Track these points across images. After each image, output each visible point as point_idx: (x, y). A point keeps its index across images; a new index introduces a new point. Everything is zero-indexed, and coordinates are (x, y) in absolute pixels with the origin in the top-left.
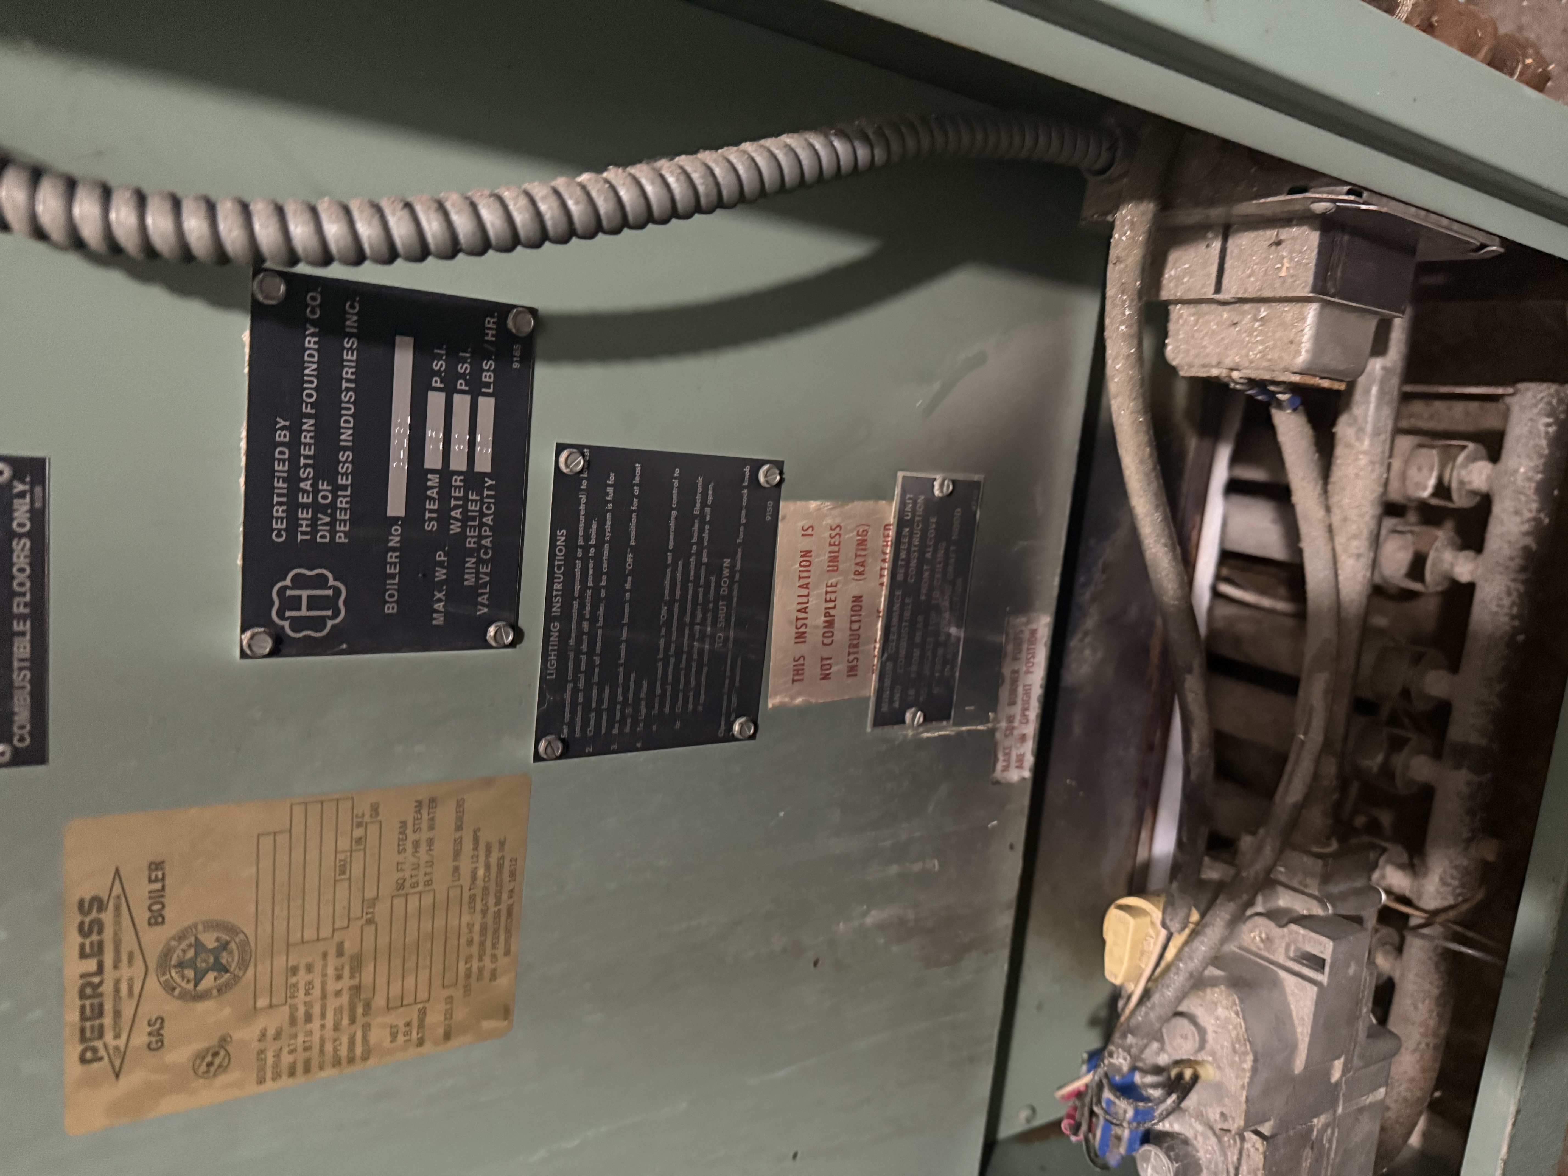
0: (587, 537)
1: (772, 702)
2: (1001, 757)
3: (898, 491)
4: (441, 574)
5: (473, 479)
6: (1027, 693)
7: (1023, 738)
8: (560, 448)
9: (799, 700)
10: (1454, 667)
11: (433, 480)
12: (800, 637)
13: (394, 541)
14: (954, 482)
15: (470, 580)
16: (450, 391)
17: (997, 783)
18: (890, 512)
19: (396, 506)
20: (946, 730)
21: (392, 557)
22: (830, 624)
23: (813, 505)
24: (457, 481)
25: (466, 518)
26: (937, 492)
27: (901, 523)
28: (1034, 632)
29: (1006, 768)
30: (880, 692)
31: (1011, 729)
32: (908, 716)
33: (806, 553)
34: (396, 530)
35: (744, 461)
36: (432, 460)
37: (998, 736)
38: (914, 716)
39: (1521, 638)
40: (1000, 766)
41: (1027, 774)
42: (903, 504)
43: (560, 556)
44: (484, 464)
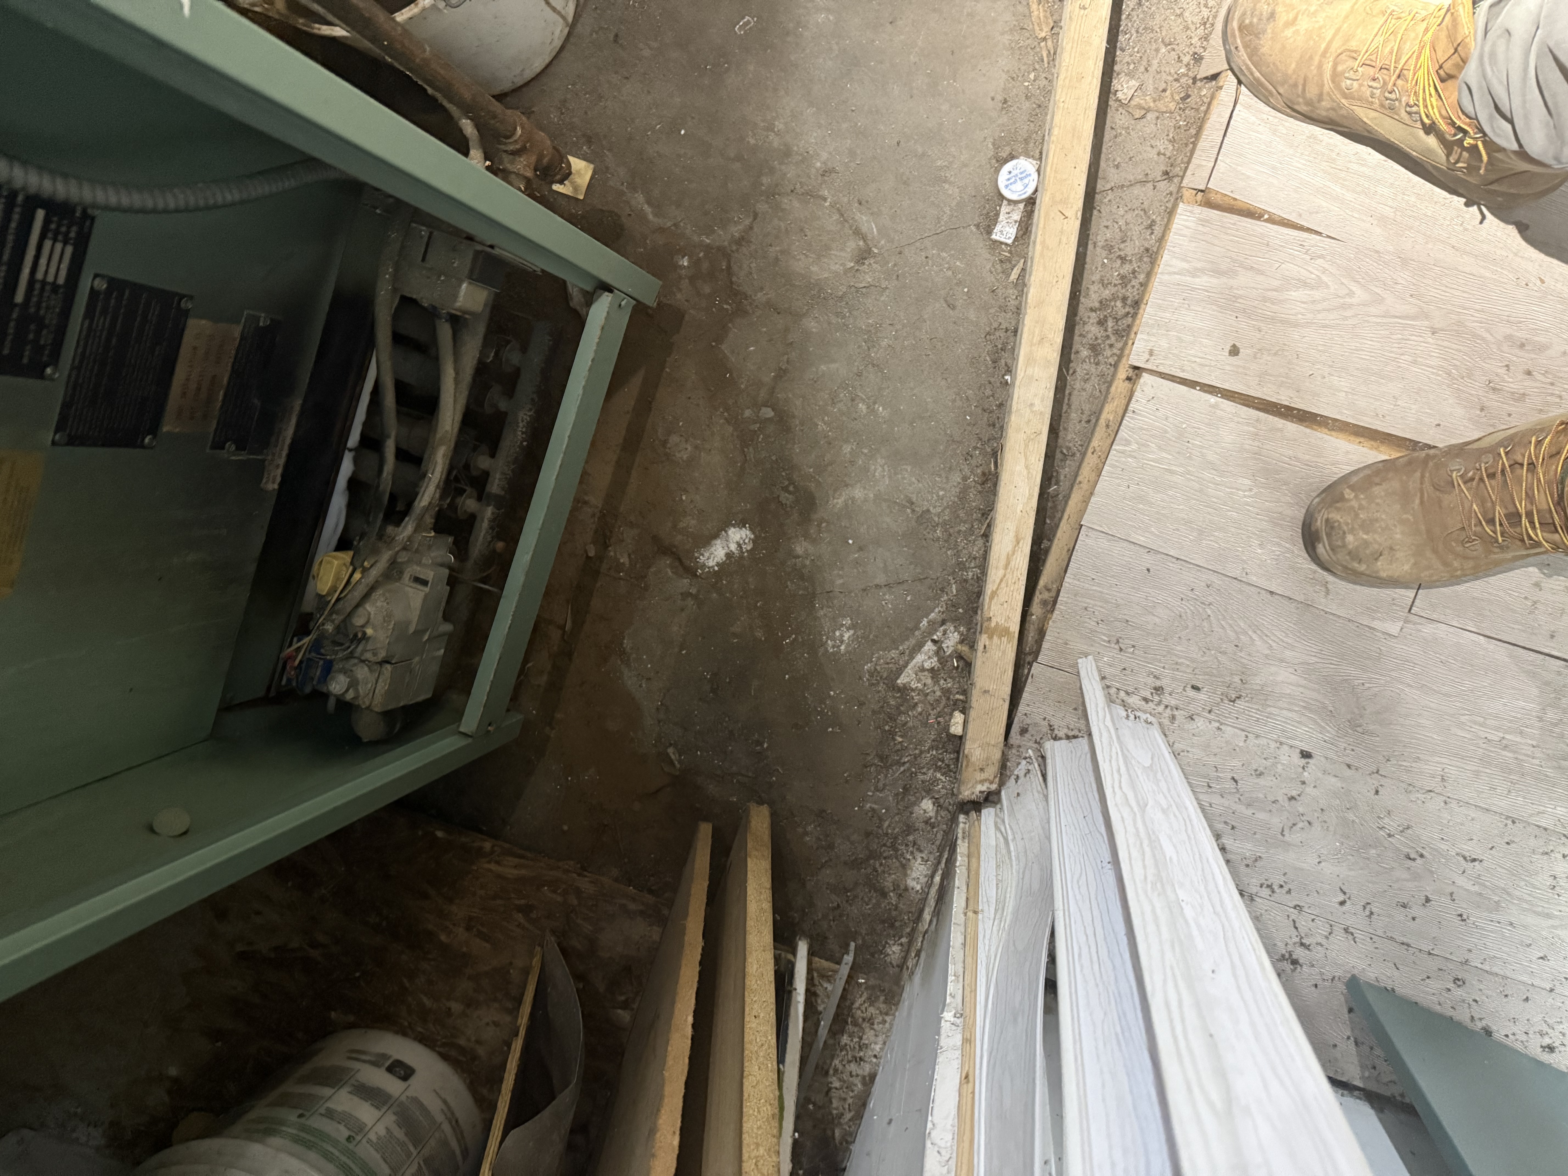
0: (97, 326)
1: (165, 429)
2: (266, 476)
3: (243, 320)
4: (31, 336)
5: (55, 287)
6: (284, 441)
7: (278, 466)
8: (96, 276)
9: (177, 430)
10: (493, 456)
11: (38, 286)
12: (184, 394)
13: (15, 316)
14: (272, 320)
15: (42, 342)
16: (55, 240)
17: (262, 490)
18: (237, 331)
19: (19, 298)
20: (242, 457)
21: (12, 324)
22: (199, 389)
23: (203, 322)
24: (48, 288)
25: (48, 308)
26: (261, 324)
27: (243, 338)
28: (292, 407)
29: (267, 483)
30: (216, 430)
31: (272, 460)
32: (227, 445)
33: (195, 348)
34: (17, 310)
35: (177, 294)
36: (39, 276)
37: (267, 463)
38: (230, 446)
39: (525, 443)
40: (264, 480)
41: (276, 486)
42: (244, 327)
43: (84, 333)
44: (61, 281)
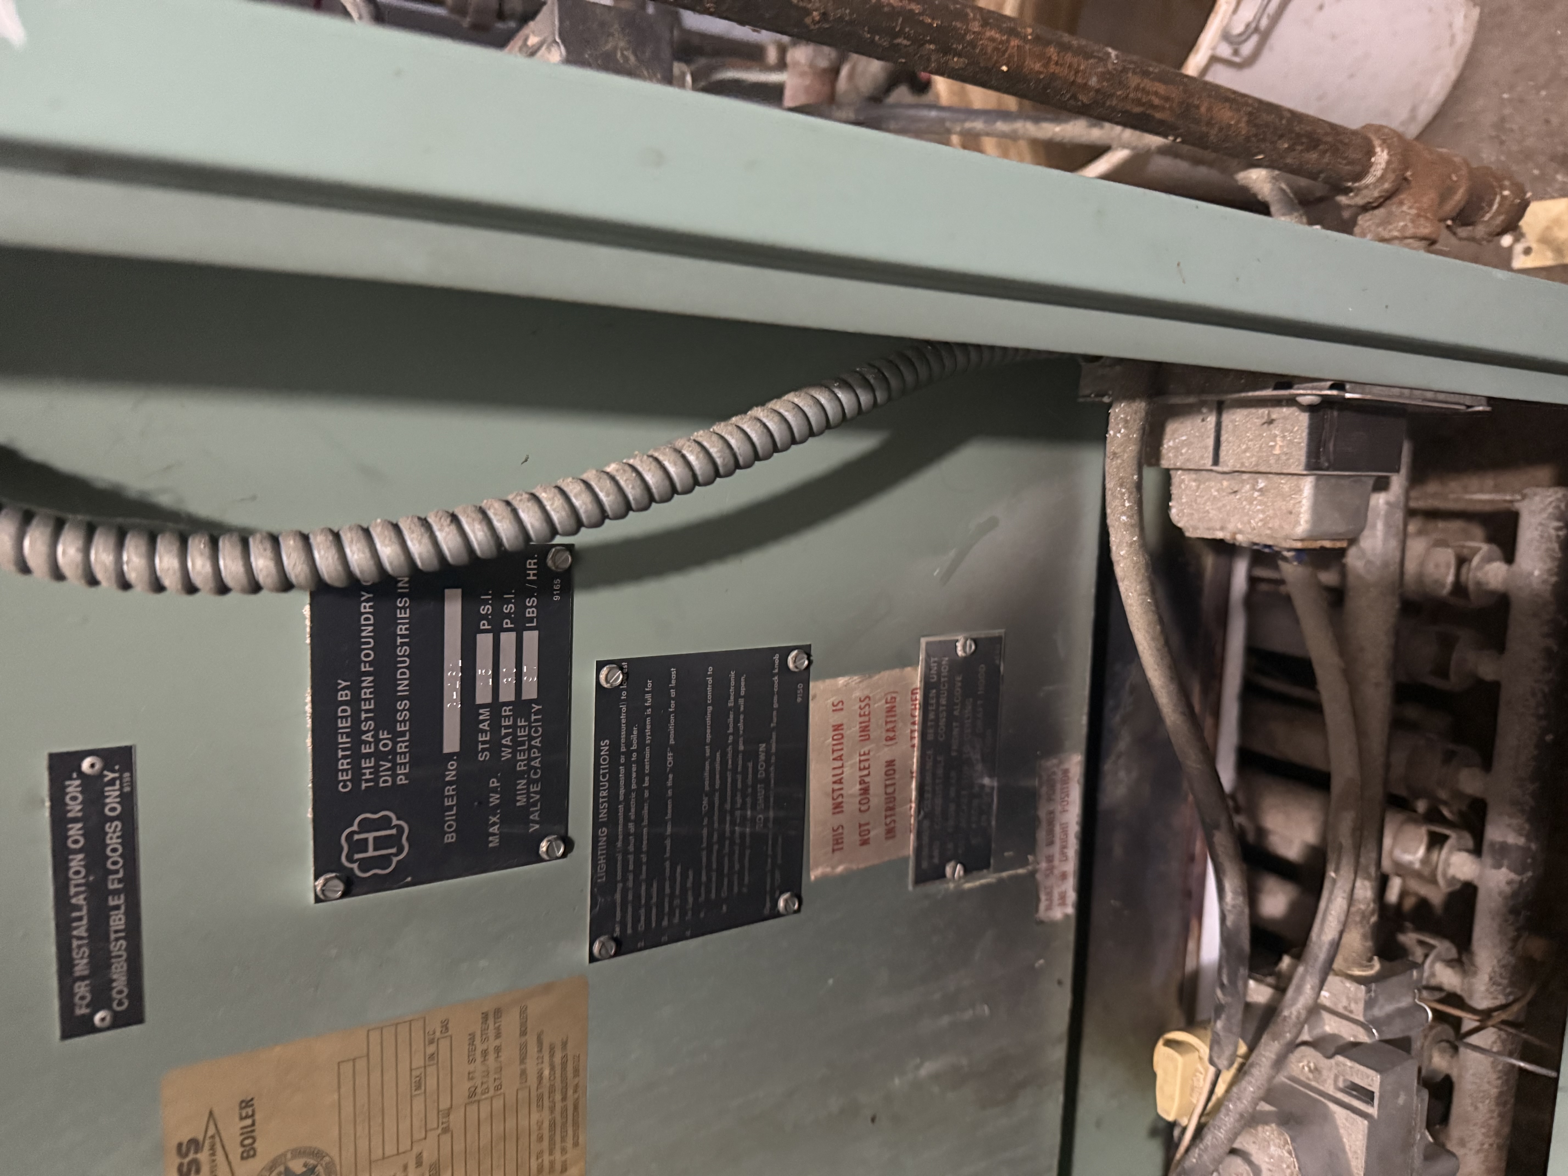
0: (629, 744)
1: (815, 874)
2: (1043, 897)
3: (922, 656)
4: (495, 799)
5: (520, 706)
6: (1065, 831)
7: (1064, 876)
8: (600, 665)
9: (840, 869)
10: (1487, 764)
11: (485, 714)
12: (838, 807)
13: (450, 776)
14: (975, 641)
15: (521, 801)
16: (497, 631)
17: (1041, 922)
18: (916, 677)
19: (451, 742)
20: (987, 878)
21: (449, 790)
22: (865, 791)
23: (841, 681)
24: (506, 711)
25: (516, 743)
26: (960, 653)
27: (928, 685)
28: (1066, 772)
29: (1049, 908)
30: (918, 850)
31: (1051, 869)
32: (948, 870)
33: (837, 727)
34: (452, 765)
35: (774, 650)
36: (483, 695)
37: (1039, 876)
38: (955, 870)
40: (1042, 906)
41: (1070, 910)
42: (928, 667)
43: (604, 764)
44: (530, 691)
